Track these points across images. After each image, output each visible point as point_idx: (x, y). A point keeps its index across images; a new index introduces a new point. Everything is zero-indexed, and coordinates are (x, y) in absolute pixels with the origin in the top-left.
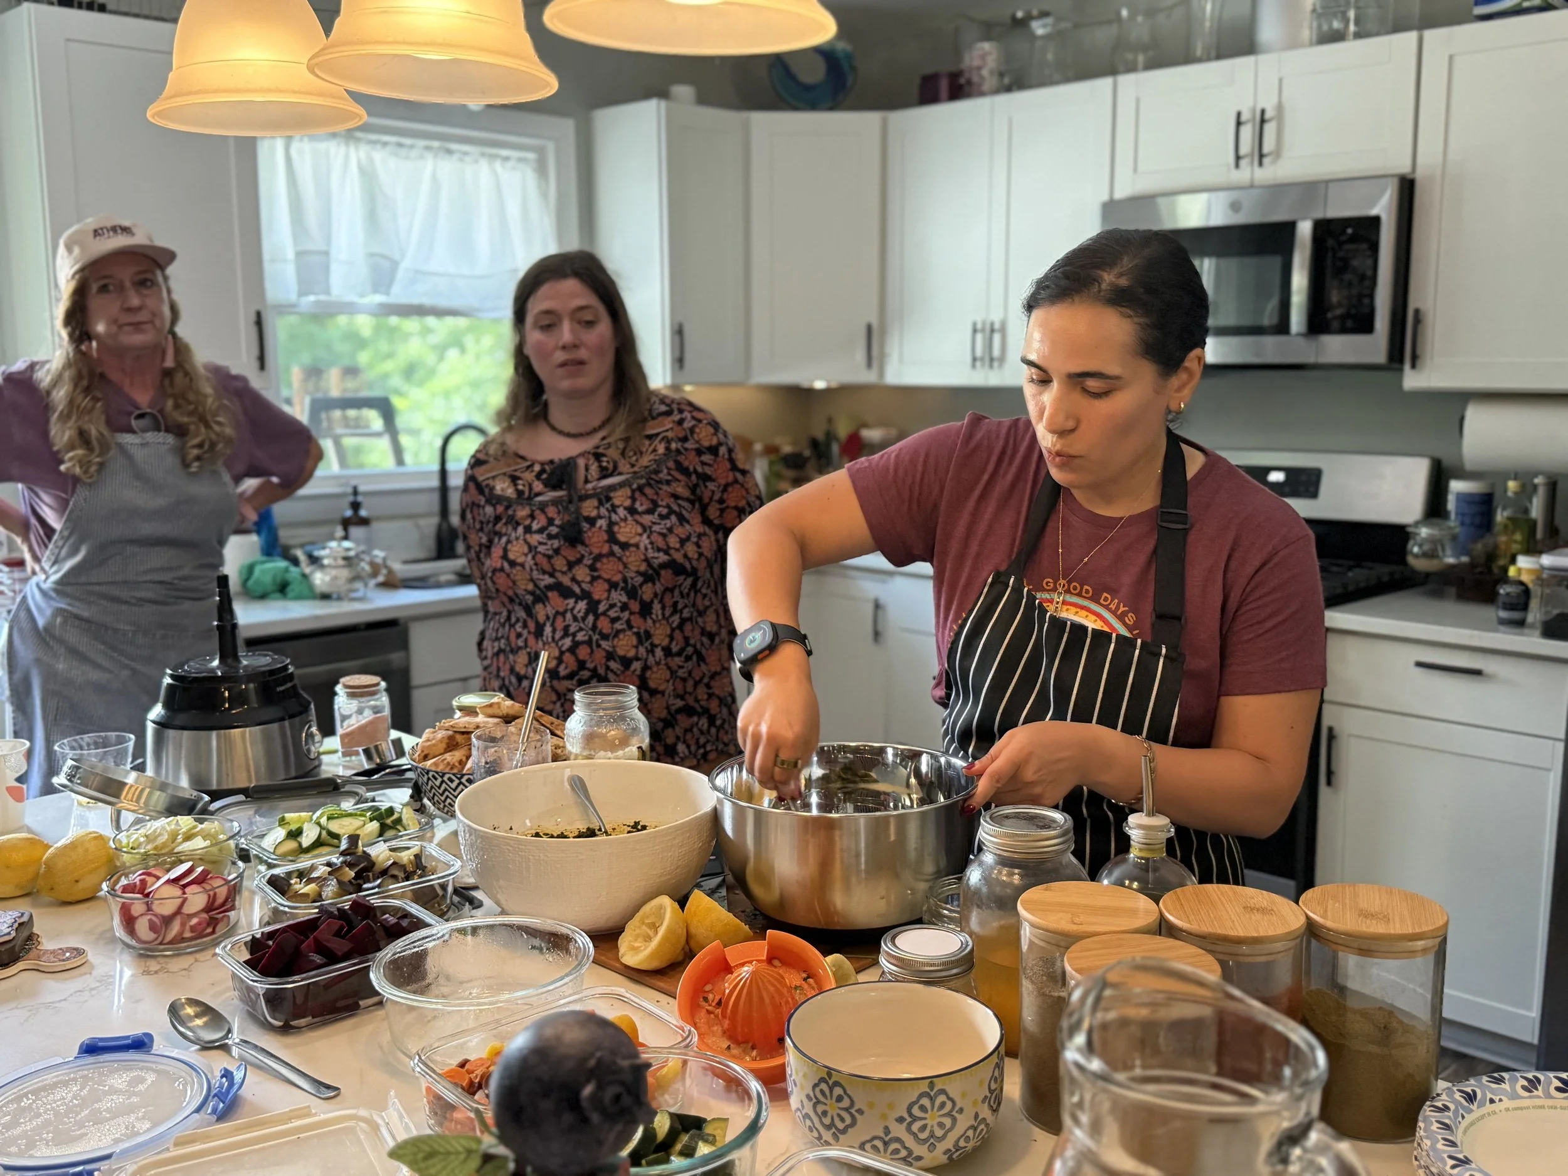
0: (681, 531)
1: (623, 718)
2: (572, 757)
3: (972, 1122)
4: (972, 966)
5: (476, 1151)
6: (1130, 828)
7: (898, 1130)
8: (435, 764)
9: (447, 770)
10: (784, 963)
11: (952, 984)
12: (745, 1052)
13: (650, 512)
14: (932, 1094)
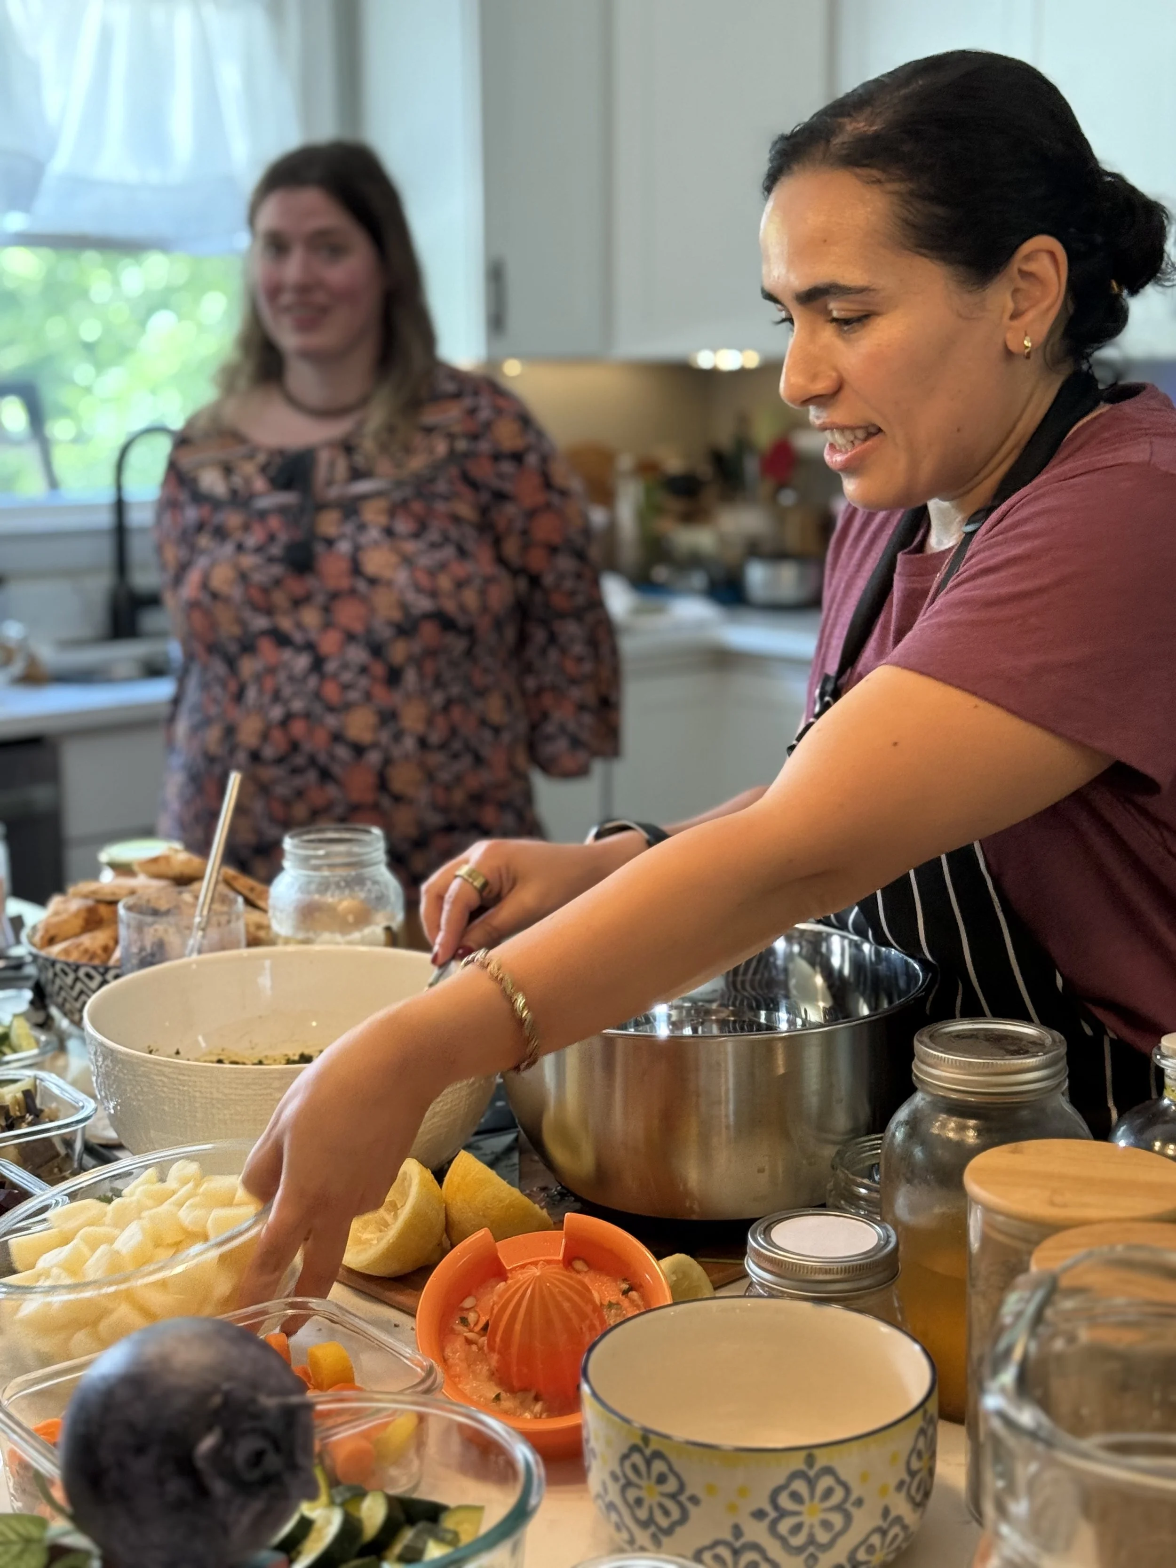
0: (461, 569)
1: (360, 881)
2: (280, 941)
3: (879, 1522)
4: (894, 1275)
5: (40, 1541)
6: (1164, 1057)
7: (756, 1532)
8: (66, 952)
9: (84, 960)
10: (591, 1265)
11: (860, 1303)
12: (524, 1406)
13: (417, 535)
14: (812, 1473)
